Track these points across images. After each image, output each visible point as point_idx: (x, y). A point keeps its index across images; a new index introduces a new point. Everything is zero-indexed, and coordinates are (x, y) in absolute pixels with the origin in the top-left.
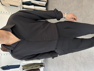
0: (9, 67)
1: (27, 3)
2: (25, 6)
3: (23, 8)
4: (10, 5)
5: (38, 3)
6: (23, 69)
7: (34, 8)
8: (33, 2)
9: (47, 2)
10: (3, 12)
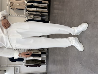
1: (30, 6)
2: (29, 9)
4: (17, 9)
5: (40, 6)
6: (26, 63)
7: (36, 10)
8: (36, 4)
9: (48, 4)
10: (12, 15)
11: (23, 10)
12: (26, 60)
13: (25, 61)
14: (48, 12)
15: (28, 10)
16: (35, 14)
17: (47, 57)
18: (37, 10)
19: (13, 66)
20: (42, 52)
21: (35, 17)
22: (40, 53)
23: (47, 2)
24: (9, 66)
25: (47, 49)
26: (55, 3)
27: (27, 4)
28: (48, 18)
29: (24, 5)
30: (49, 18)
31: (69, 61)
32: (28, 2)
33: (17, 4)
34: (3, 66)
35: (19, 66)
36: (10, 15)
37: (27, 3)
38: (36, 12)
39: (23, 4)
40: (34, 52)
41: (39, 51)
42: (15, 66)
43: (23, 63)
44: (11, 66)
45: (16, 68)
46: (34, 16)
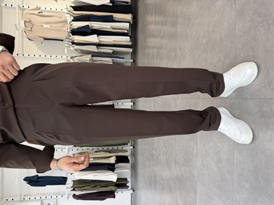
0: (39, 180)
1: (80, 30)
2: (78, 38)
3: (73, 43)
4: (45, 39)
5: (107, 28)
6: (74, 190)
7: (98, 41)
8: (96, 25)
9: (131, 22)
10: (32, 55)
11: (62, 40)
12: (74, 181)
13: (70, 183)
14: (130, 44)
15: (76, 41)
16: (96, 50)
17: (134, 168)
18: (101, 39)
19: (38, 198)
20: (117, 157)
21: (95, 58)
22: (112, 160)
23: (129, 17)
24: (27, 198)
25: (132, 147)
26: (150, 18)
27: (71, 25)
28: (132, 61)
29: (65, 29)
30: (134, 61)
31: (196, 192)
32: (74, 18)
33: (45, 26)
34: (10, 199)
35: (54, 197)
36: (26, 55)
37: (73, 21)
38: (99, 45)
39: (61, 25)
40: (95, 158)
41: (108, 155)
42: (43, 198)
43: (66, 189)
44: (32, 198)
45: (46, 202)
46: (92, 56)
